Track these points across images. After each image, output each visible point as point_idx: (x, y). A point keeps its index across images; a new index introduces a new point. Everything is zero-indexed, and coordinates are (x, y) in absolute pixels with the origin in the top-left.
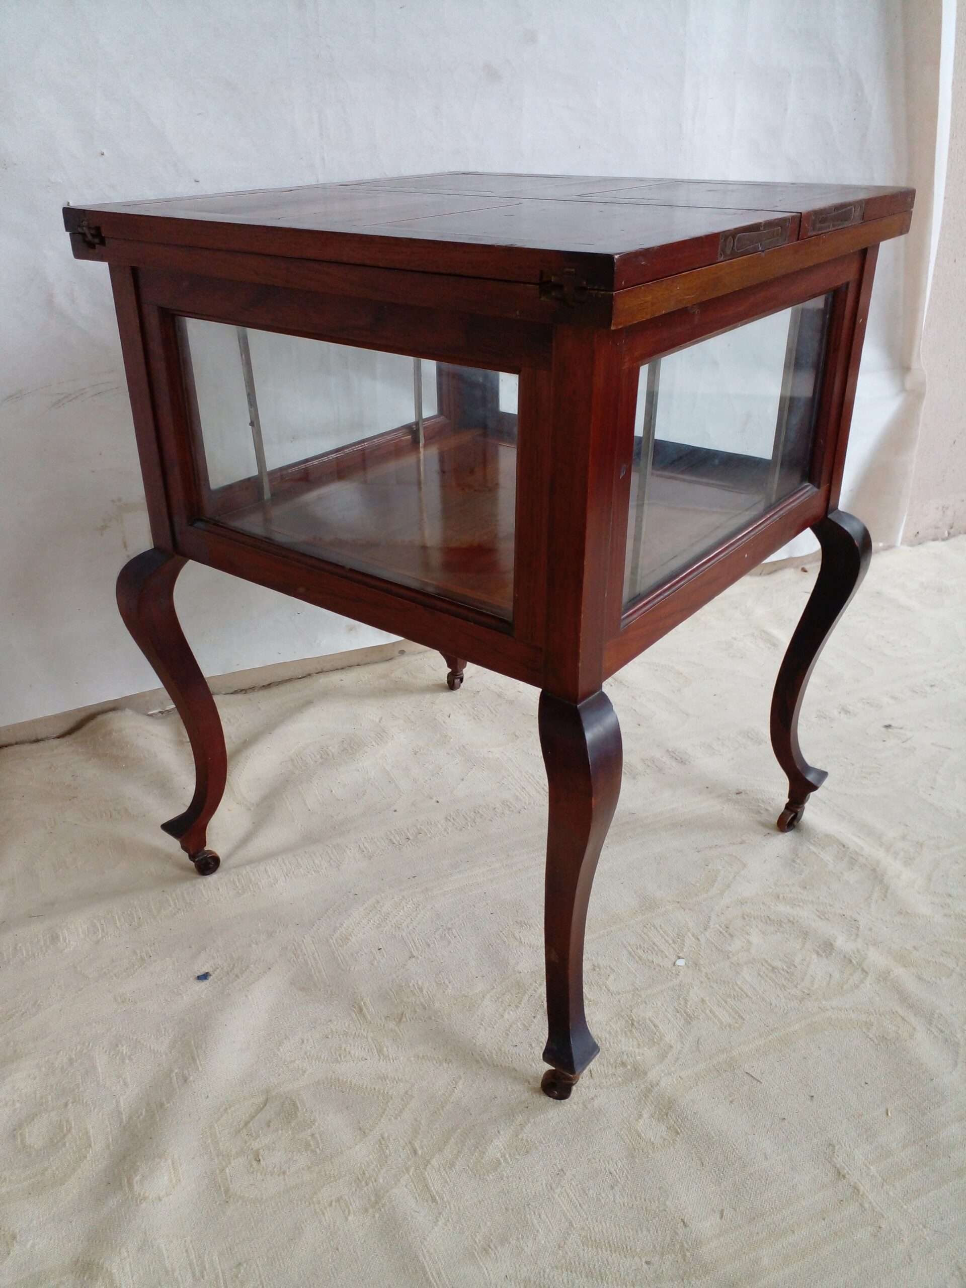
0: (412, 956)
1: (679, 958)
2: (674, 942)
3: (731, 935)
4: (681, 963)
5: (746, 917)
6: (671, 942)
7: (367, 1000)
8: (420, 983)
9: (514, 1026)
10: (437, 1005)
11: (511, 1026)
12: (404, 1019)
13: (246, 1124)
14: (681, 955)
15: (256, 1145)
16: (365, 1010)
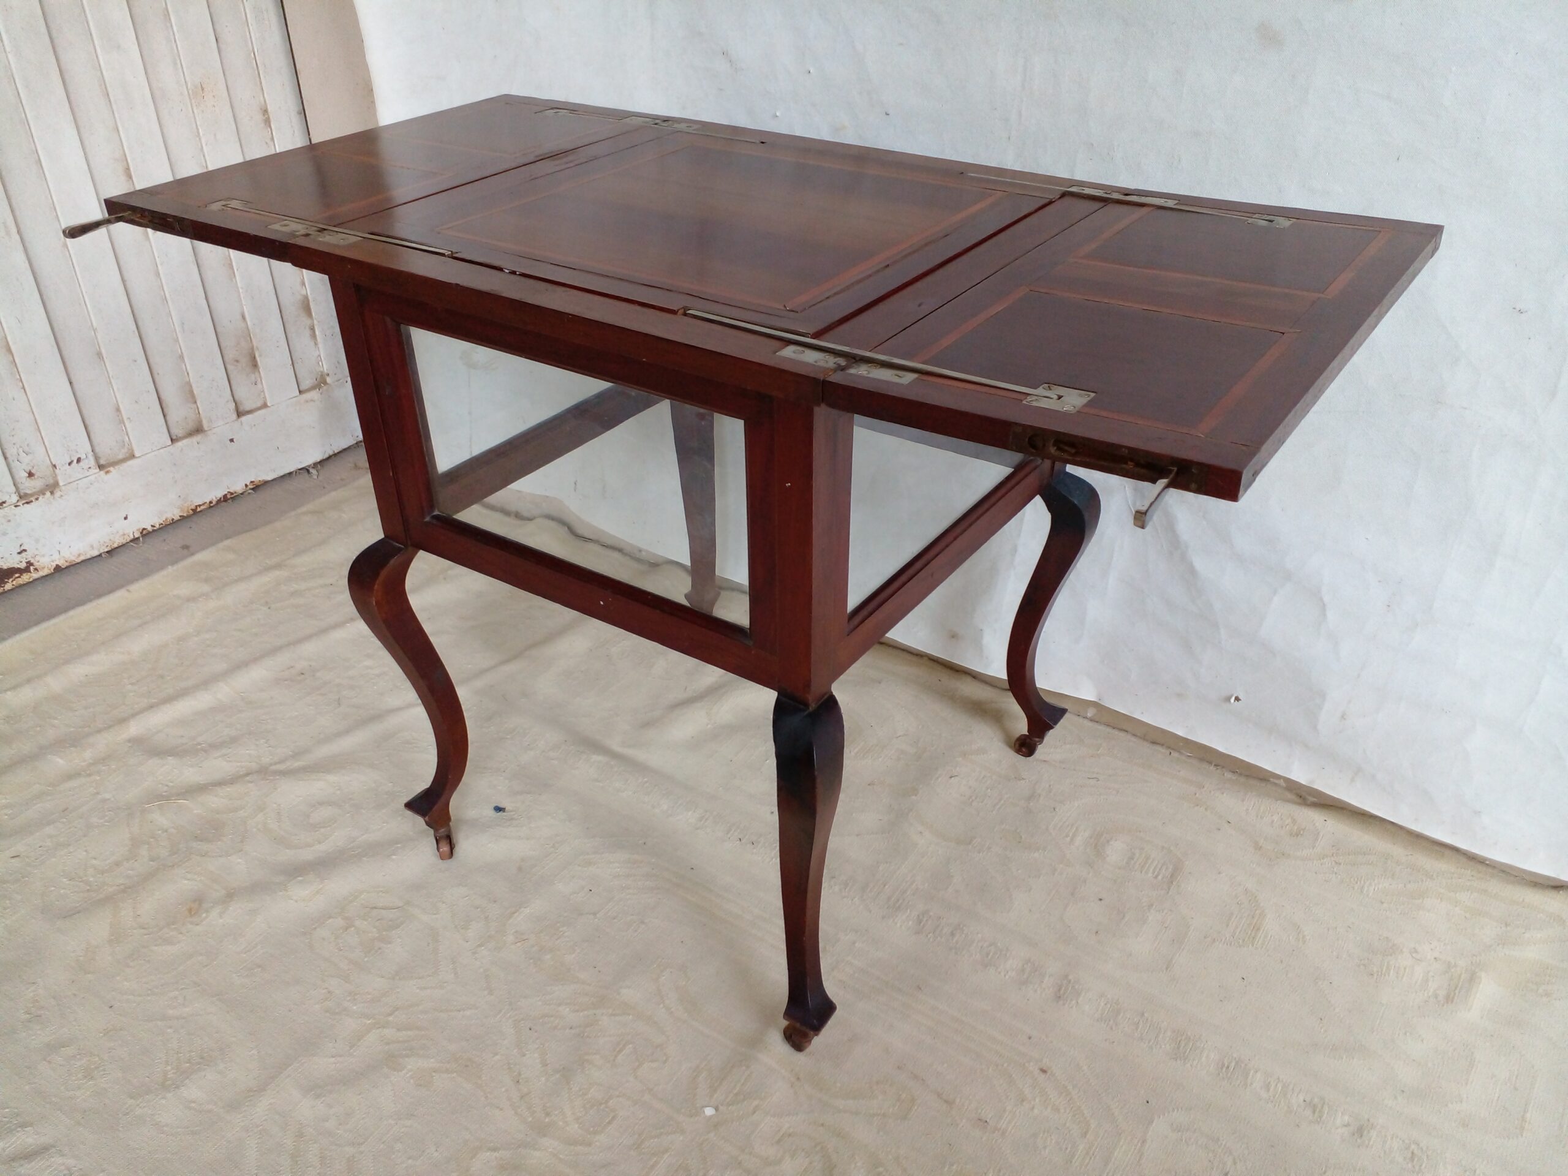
0: (595, 914)
1: (717, 1109)
2: (736, 1094)
3: (779, 1141)
4: (709, 1111)
5: (818, 1148)
6: (735, 1092)
7: (528, 911)
8: (566, 934)
9: (552, 1019)
10: (548, 957)
11: (552, 1016)
12: (519, 944)
13: (375, 908)
14: (721, 1108)
15: (357, 923)
16: (517, 914)
